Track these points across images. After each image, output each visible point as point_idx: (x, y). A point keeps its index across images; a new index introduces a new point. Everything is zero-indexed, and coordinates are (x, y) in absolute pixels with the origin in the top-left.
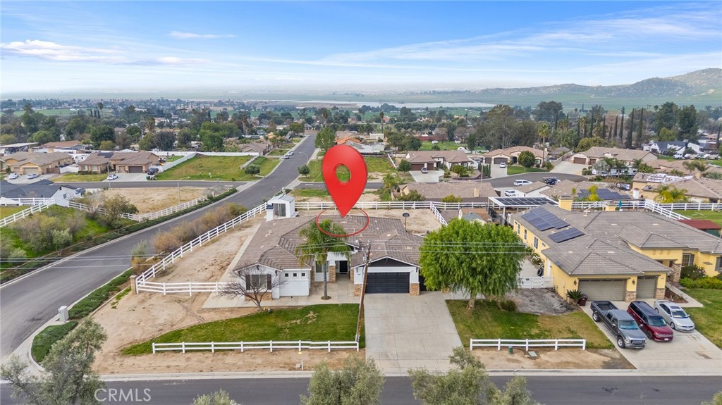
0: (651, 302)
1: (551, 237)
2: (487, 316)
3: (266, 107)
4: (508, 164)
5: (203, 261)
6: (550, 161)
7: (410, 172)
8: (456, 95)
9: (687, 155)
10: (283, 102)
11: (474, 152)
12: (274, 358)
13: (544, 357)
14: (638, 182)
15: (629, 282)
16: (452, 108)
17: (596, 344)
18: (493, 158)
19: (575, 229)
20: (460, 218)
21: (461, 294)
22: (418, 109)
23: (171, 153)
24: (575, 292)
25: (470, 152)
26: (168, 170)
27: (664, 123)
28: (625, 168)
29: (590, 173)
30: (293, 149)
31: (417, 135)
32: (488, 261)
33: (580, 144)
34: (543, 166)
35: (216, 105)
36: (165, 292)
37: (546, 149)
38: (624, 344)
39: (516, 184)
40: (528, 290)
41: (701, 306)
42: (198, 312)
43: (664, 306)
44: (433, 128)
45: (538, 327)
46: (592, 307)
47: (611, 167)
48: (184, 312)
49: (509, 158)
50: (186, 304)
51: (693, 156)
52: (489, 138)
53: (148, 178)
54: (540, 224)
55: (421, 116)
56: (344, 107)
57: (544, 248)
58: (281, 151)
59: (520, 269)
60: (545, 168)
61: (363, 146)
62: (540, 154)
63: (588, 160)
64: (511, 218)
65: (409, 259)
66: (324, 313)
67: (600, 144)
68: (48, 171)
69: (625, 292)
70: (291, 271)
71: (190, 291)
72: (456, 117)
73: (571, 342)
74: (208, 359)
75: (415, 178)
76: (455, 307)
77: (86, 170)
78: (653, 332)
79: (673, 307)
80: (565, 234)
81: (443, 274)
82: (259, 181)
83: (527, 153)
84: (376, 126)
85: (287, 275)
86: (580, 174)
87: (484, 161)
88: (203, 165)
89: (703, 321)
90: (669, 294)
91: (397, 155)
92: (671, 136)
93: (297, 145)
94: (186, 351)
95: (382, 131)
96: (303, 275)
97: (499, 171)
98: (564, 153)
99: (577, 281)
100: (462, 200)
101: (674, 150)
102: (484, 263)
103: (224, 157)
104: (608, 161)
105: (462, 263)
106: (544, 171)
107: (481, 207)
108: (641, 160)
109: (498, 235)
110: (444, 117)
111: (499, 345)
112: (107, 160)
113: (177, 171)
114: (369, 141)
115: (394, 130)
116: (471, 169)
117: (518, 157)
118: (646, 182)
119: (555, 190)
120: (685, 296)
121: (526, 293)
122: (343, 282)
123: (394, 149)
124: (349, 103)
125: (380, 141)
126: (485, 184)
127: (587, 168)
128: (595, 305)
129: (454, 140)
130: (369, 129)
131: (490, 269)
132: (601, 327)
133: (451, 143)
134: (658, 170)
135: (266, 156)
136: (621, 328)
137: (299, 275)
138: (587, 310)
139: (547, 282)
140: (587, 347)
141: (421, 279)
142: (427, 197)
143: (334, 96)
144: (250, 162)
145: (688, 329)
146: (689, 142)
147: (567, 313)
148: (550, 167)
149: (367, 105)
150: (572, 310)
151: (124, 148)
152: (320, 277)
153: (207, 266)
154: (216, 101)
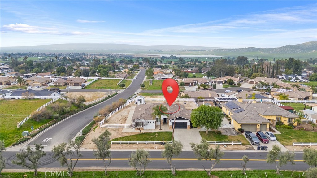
0: (264, 132)
1: (234, 111)
2: (212, 136)
3: (121, 57)
4: (223, 83)
5: (118, 118)
6: (240, 82)
7: (184, 86)
8: (202, 51)
9: (296, 81)
10: (128, 54)
11: (209, 78)
12: (147, 146)
13: (229, 147)
14: (273, 92)
15: (258, 125)
16: (200, 58)
17: (245, 144)
18: (217, 81)
19: (242, 109)
20: (204, 104)
21: (204, 129)
22: (186, 58)
23: (89, 78)
24: (240, 129)
25: (208, 78)
26: (89, 85)
27: (288, 67)
28: (269, 86)
29: (255, 88)
30: (136, 76)
31: (186, 70)
32: (212, 118)
33: (252, 75)
34: (237, 85)
35: (99, 55)
36: (109, 127)
37: (238, 78)
38: (253, 143)
39: (225, 92)
40: (226, 128)
41: (280, 133)
42: (121, 133)
43: (267, 133)
44: (193, 67)
45: (228, 139)
46: (245, 133)
47: (263, 85)
48: (117, 133)
49: (223, 81)
50: (116, 131)
51: (298, 81)
52: (216, 72)
53: (82, 88)
54: (231, 107)
55: (187, 61)
56: (154, 57)
57: (231, 115)
58: (132, 77)
59: (222, 121)
60: (238, 85)
61: (165, 75)
62: (236, 80)
63: (255, 82)
64: (222, 105)
65: (187, 118)
66: (161, 134)
67: (261, 76)
68: (43, 85)
69: (256, 129)
70: (149, 121)
71: (117, 127)
72: (202, 62)
73: (237, 142)
74: (128, 146)
75: (186, 89)
76: (202, 133)
77: (58, 85)
78: (263, 140)
79: (270, 133)
80: (238, 110)
81: (198, 122)
82: (125, 89)
83: (231, 79)
84: (169, 66)
85: (148, 122)
86: (251, 88)
87: (213, 82)
88: (102, 83)
89: (280, 138)
90: (270, 129)
91: (179, 79)
92: (290, 72)
93: (137, 74)
94: (121, 144)
95: (171, 68)
96: (153, 122)
97: (219, 86)
98: (246, 79)
99: (241, 125)
100: (204, 99)
101: (291, 78)
102: (211, 118)
103: (110, 80)
104: (262, 83)
105: (204, 118)
106: (237, 86)
107: (211, 101)
108: (275, 83)
109: (215, 110)
110: (197, 62)
111: (215, 143)
112: (65, 81)
113: (92, 85)
114: (166, 73)
115: (176, 68)
116: (208, 86)
117: (227, 81)
118: (275, 92)
119: (240, 94)
120: (276, 130)
121: (225, 129)
122: (165, 125)
123: (177, 76)
124: (156, 55)
125: (171, 73)
126: (214, 92)
127: (254, 86)
128: (246, 132)
129: (201, 73)
130: (166, 68)
131: (213, 121)
132: (247, 139)
133: (200, 74)
134: (281, 87)
135: (126, 79)
136: (253, 139)
137: (152, 122)
138: (244, 134)
139: (232, 126)
140: (242, 145)
141: (191, 124)
142: (191, 97)
143: (149, 52)
144: (120, 82)
145: (274, 140)
146: (297, 75)
147: (238, 135)
148: (239, 85)
149: (164, 56)
150: (239, 134)
151: (70, 76)
152: (159, 123)
153: (119, 120)
154: (99, 53)
